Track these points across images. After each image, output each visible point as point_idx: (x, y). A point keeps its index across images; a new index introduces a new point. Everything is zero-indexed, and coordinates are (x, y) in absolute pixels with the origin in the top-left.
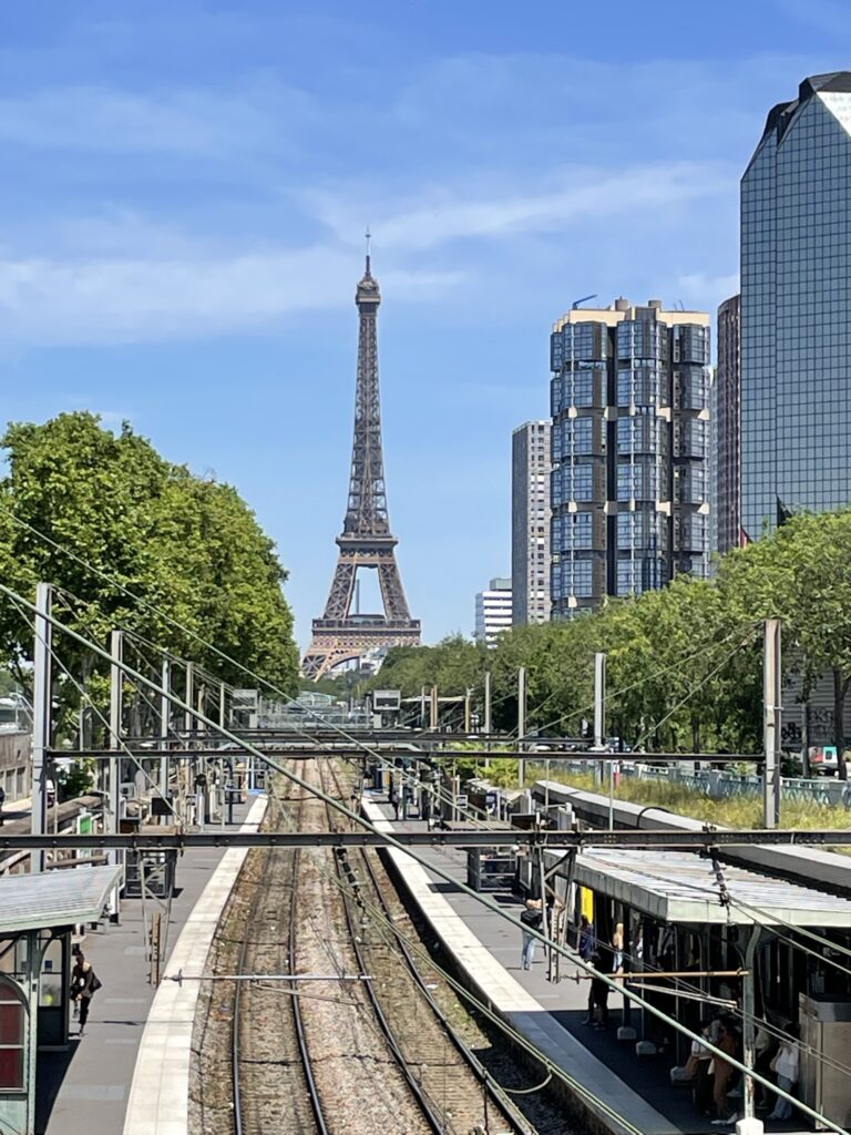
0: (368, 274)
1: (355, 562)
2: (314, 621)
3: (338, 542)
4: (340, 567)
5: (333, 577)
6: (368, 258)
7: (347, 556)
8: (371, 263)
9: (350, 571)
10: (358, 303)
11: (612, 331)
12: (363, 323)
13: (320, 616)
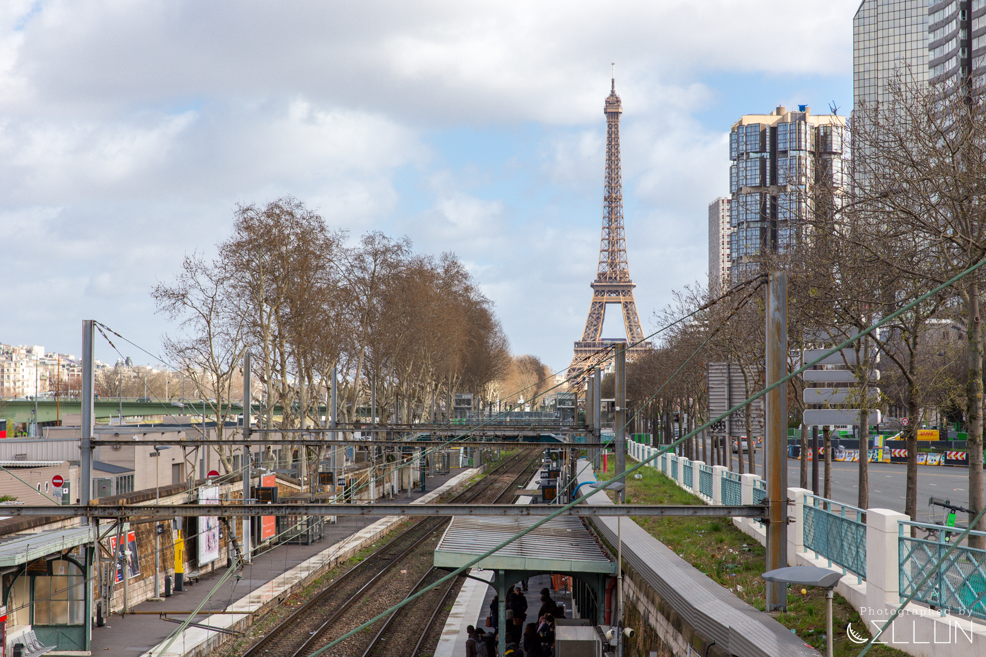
0: (613, 92)
1: (605, 301)
2: (576, 343)
3: (592, 286)
4: (594, 303)
5: (589, 312)
6: (613, 81)
7: (599, 297)
8: (615, 83)
9: (601, 306)
10: (605, 113)
11: (774, 130)
12: (610, 127)
13: (579, 339)
